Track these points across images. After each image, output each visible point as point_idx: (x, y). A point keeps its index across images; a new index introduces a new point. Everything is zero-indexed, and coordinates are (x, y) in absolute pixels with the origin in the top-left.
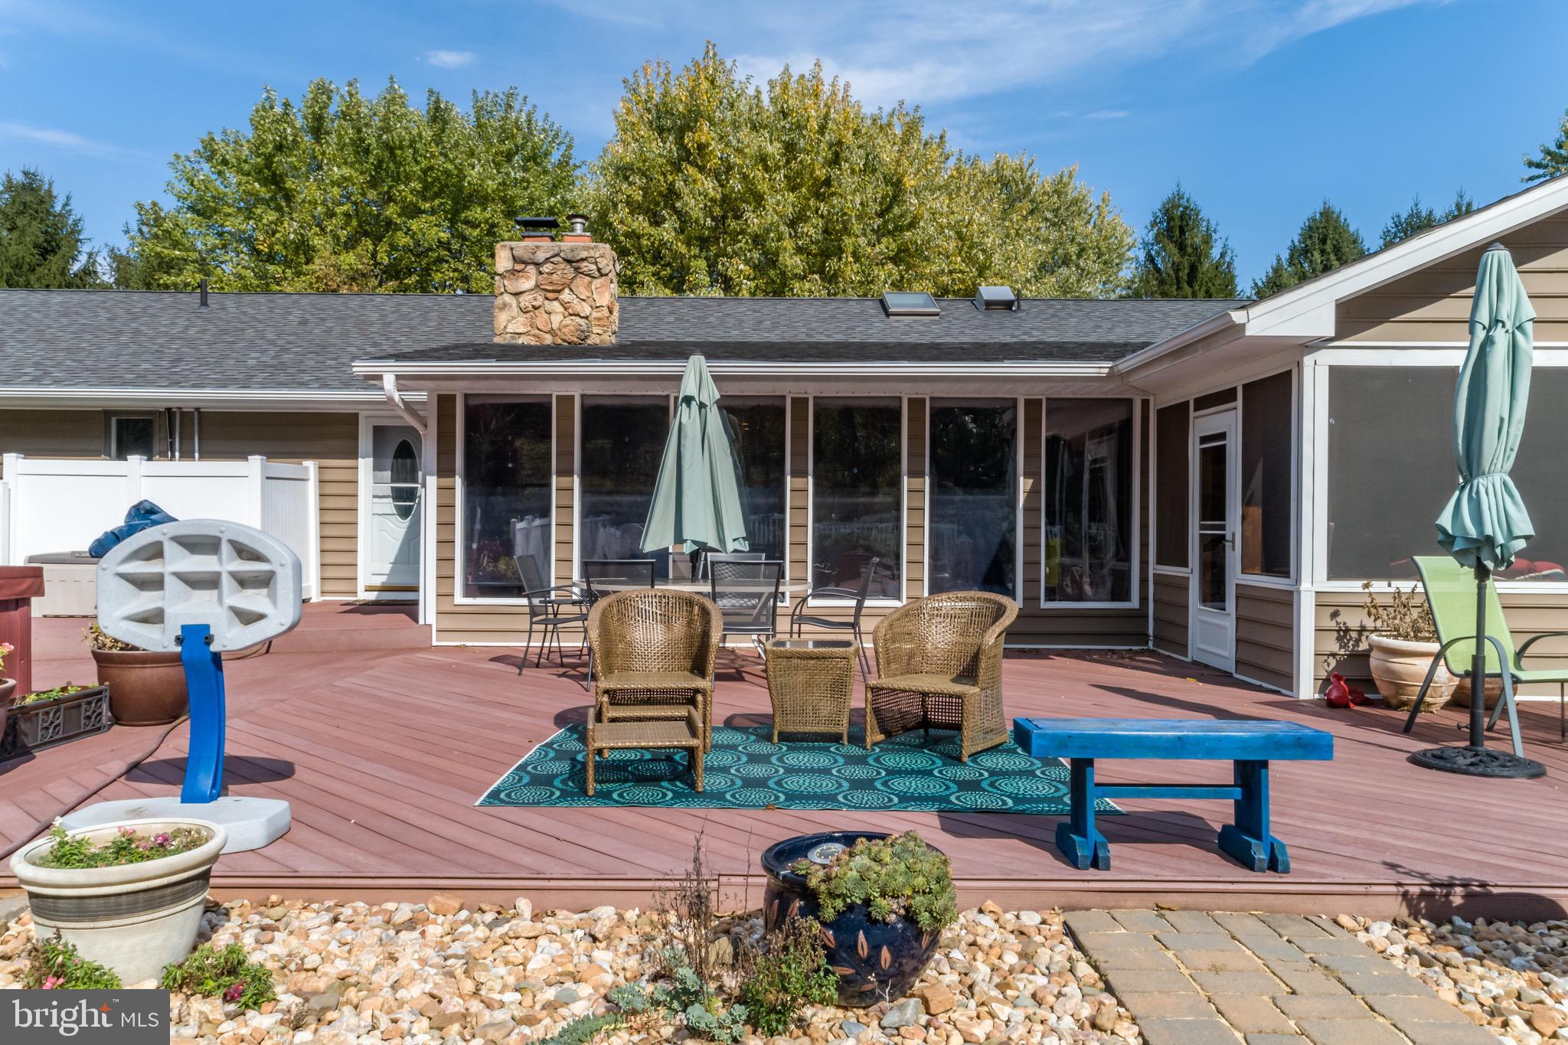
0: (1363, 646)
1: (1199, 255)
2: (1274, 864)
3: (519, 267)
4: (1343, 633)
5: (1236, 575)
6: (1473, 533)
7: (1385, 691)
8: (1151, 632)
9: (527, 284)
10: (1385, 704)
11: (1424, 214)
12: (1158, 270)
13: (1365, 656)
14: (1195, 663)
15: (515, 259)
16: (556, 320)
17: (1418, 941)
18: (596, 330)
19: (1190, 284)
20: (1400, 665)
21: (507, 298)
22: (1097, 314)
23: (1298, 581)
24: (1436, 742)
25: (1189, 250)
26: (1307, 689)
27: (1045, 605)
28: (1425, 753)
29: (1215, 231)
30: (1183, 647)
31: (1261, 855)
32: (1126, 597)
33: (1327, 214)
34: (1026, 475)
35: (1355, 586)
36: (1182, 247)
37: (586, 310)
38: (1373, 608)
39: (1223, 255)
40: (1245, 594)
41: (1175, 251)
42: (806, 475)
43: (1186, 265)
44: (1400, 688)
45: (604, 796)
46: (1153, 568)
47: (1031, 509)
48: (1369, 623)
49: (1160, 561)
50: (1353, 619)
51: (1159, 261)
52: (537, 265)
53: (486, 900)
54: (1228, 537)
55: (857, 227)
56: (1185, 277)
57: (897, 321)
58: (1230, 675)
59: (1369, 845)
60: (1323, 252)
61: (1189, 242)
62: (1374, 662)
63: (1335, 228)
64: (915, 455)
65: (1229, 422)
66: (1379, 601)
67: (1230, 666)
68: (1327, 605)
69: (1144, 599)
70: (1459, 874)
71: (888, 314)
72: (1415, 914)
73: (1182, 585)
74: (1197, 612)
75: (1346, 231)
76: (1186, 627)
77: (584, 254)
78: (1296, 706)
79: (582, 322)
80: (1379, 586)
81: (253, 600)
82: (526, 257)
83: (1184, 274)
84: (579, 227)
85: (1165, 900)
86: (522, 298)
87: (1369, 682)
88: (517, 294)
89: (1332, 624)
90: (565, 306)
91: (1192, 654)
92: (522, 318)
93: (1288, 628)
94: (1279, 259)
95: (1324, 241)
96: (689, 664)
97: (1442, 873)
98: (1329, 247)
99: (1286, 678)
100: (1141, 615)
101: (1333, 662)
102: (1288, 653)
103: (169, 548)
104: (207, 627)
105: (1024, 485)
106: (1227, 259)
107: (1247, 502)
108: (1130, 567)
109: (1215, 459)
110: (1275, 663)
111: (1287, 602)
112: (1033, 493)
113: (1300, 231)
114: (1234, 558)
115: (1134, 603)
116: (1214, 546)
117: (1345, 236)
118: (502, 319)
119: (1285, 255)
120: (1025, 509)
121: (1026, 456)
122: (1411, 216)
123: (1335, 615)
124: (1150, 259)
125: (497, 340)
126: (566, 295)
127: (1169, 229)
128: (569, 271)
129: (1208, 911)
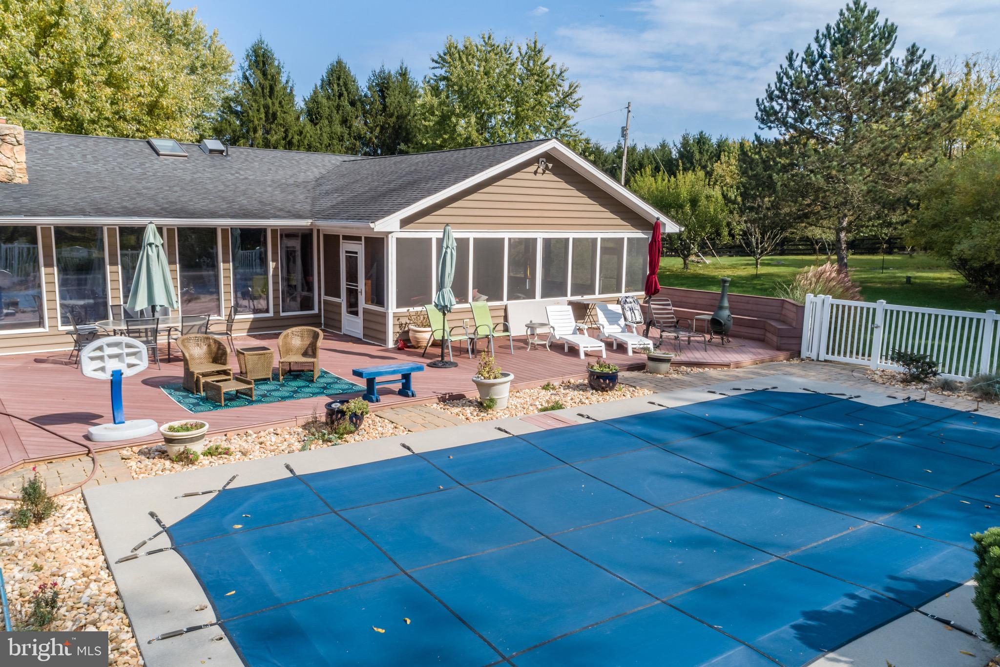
0: (406, 329)
1: (274, 80)
2: (413, 395)
4: (401, 325)
5: (362, 304)
6: (443, 304)
7: (413, 343)
8: (323, 322)
10: (414, 347)
11: (386, 72)
12: (251, 86)
13: (408, 332)
14: (344, 334)
17: (442, 406)
19: (270, 97)
20: (418, 335)
22: (266, 160)
23: (387, 309)
24: (431, 359)
25: (269, 77)
26: (391, 344)
27: (282, 314)
28: (431, 363)
29: (283, 67)
30: (340, 329)
31: (410, 394)
32: (312, 308)
33: (339, 63)
34: (273, 261)
35: (404, 310)
36: (264, 74)
38: (409, 317)
39: (287, 82)
40: (366, 311)
41: (260, 75)
42: (175, 263)
43: (268, 86)
44: (418, 342)
45: (226, 405)
46: (323, 297)
47: (275, 275)
48: (408, 322)
49: (326, 294)
50: (404, 321)
51: (251, 81)
53: (241, 432)
54: (359, 290)
55: (84, 62)
56: (268, 93)
57: (166, 160)
58: (361, 339)
59: (428, 389)
60: (338, 85)
61: (269, 72)
62: (411, 334)
63: (344, 73)
64: (226, 253)
65: (359, 249)
66: (412, 314)
67: (361, 336)
68: (397, 317)
69: (320, 309)
70: (447, 392)
71: (158, 154)
72: (440, 401)
73: (339, 305)
74: (345, 317)
75: (349, 74)
76: (341, 321)
78: (387, 350)
80: (411, 309)
81: (132, 360)
83: (267, 91)
85: (393, 407)
87: (409, 340)
89: (398, 323)
91: (344, 331)
93: (384, 324)
94: (316, 88)
95: (339, 79)
96: (211, 360)
97: (444, 392)
98: (341, 83)
99: (384, 341)
100: (318, 316)
101: (398, 335)
102: (385, 332)
103: (105, 347)
104: (120, 371)
105: (272, 265)
106: (290, 84)
107: (367, 278)
108: (313, 295)
109: (352, 261)
110: (381, 336)
111: (384, 316)
112: (276, 269)
113: (326, 71)
114: (362, 298)
115: (316, 311)
116: (353, 294)
117: (350, 78)
119: (319, 83)
120: (273, 275)
121: (272, 253)
122: (381, 72)
123: (398, 319)
124: (245, 77)
127: (256, 62)
129: (401, 407)
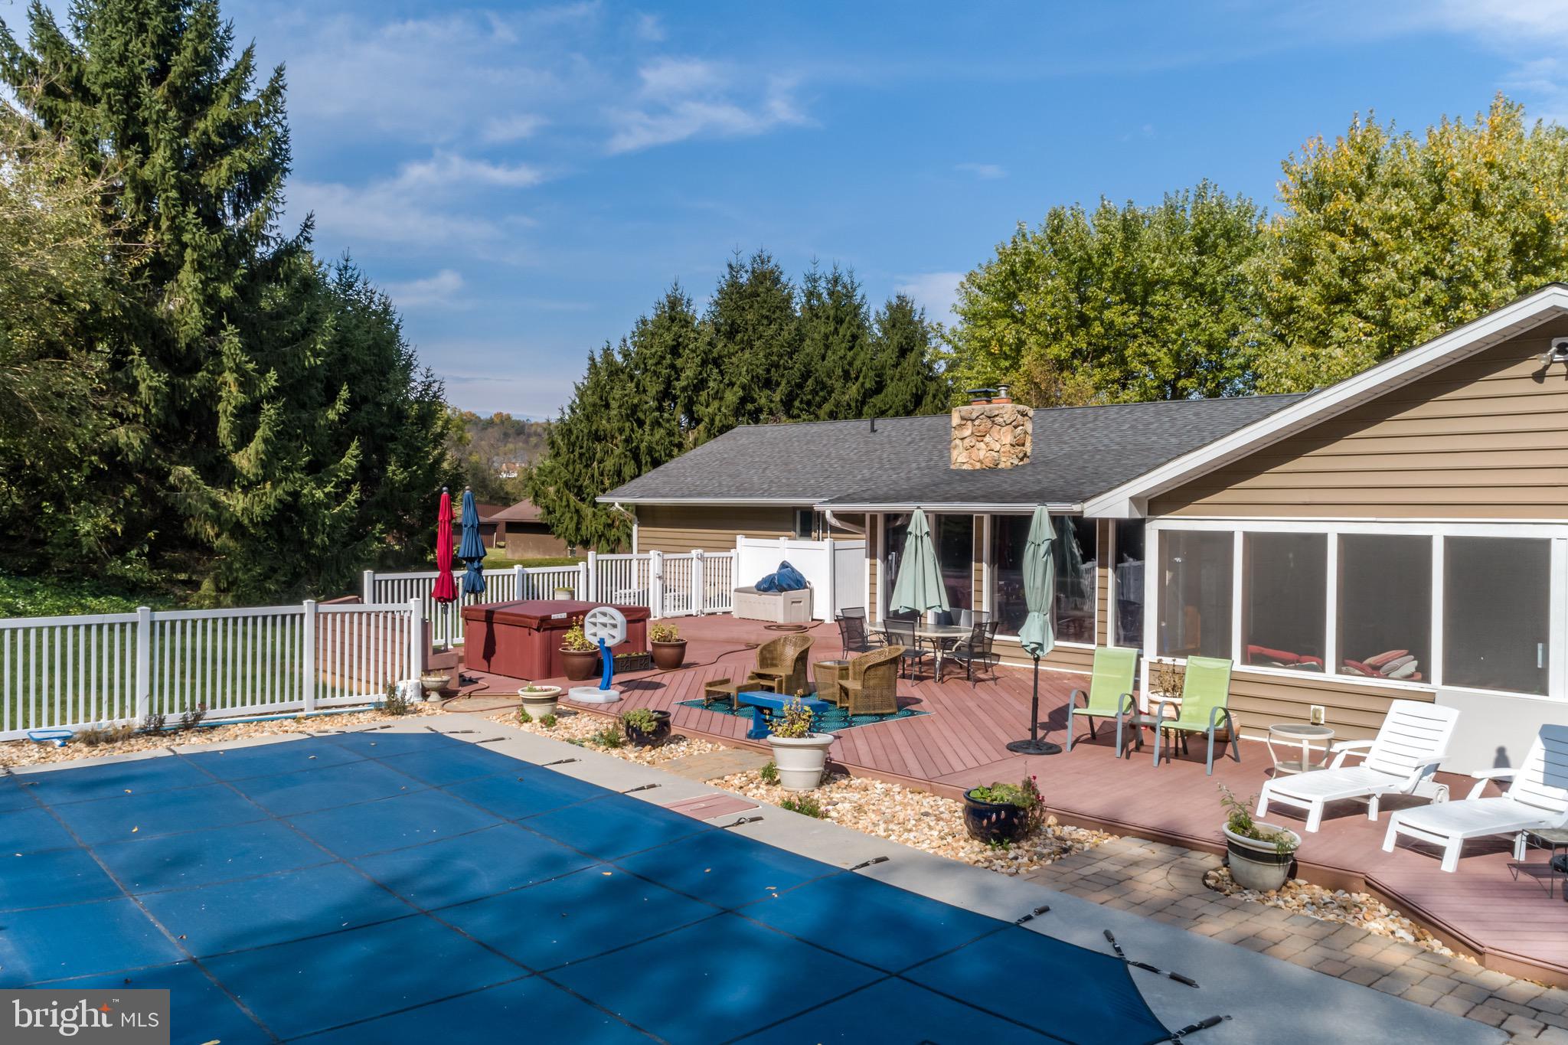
3: (964, 422)
9: (967, 432)
15: (963, 418)
16: (982, 454)
18: (1003, 459)
21: (958, 442)
37: (997, 447)
52: (973, 420)
77: (996, 413)
79: (996, 454)
82: (966, 417)
84: (1003, 392)
86: (966, 441)
88: (962, 439)
90: (987, 444)
92: (965, 453)
118: (955, 454)
125: (952, 467)
126: (987, 439)
128: (989, 423)
